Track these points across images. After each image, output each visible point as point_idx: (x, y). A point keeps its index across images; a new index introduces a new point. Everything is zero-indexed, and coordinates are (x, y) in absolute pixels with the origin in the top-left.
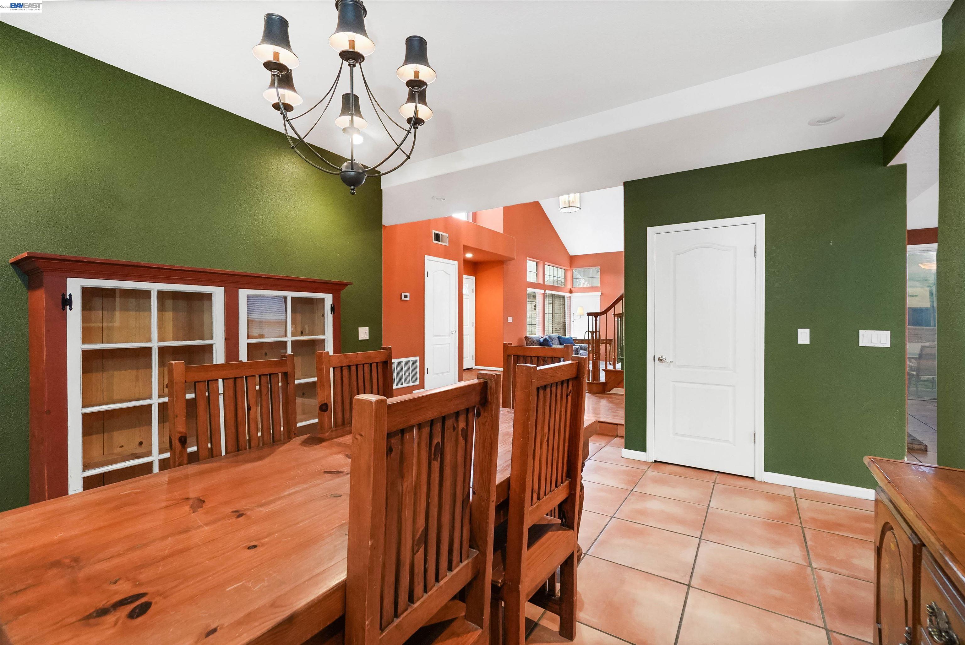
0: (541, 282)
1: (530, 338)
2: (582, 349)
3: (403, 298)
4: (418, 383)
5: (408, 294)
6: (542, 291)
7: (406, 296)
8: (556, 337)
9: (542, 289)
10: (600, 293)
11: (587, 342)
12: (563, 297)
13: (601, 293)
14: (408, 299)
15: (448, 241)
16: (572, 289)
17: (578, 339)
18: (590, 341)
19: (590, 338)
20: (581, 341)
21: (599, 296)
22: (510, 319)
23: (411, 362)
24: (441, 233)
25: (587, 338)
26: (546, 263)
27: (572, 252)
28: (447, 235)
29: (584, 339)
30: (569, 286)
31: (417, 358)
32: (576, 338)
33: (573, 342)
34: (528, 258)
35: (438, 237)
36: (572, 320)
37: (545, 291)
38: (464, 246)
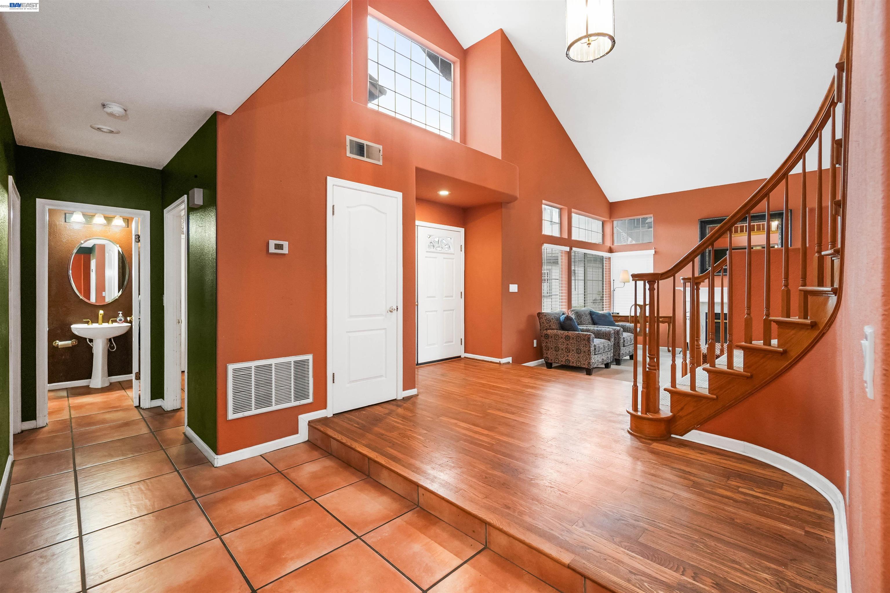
0: (565, 236)
1: (545, 316)
2: (626, 330)
3: (272, 250)
4: (310, 400)
5: (286, 244)
6: (567, 249)
7: (279, 247)
8: (587, 313)
9: (567, 246)
10: (653, 252)
11: (635, 319)
12: (602, 259)
13: (655, 252)
14: (285, 251)
15: (381, 157)
16: (612, 246)
17: (620, 315)
18: (638, 318)
19: (638, 314)
20: (625, 319)
21: (653, 256)
22: (514, 288)
23: (292, 364)
24: (365, 142)
25: (633, 314)
26: (573, 210)
27: (612, 198)
28: (381, 147)
29: (629, 315)
30: (608, 244)
31: (309, 357)
32: (618, 313)
33: (612, 319)
34: (544, 201)
35: (360, 149)
36: (612, 289)
37: (571, 249)
38: (417, 169)
